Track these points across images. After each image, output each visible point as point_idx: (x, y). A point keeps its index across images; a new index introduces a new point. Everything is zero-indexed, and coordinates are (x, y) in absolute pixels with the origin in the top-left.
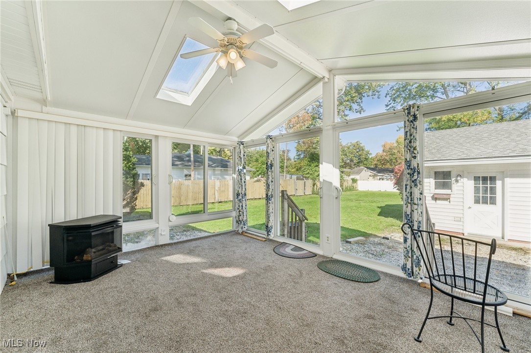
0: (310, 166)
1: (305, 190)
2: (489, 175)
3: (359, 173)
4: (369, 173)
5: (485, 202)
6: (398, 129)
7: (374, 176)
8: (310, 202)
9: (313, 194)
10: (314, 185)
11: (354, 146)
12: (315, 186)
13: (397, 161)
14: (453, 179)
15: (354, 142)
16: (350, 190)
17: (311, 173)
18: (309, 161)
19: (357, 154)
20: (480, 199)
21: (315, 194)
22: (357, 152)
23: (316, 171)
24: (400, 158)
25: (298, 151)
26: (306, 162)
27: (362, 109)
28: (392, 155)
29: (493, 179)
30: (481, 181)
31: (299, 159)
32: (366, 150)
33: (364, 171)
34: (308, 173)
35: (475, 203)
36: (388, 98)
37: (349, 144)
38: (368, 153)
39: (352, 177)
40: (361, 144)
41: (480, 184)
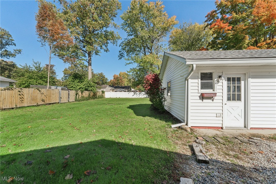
0: (73, 82)
1: (68, 98)
2: (236, 76)
3: (105, 88)
4: (110, 88)
5: (234, 99)
6: (126, 64)
7: (113, 90)
8: (73, 108)
9: (75, 101)
10: (76, 95)
11: (100, 75)
12: (78, 95)
13: (120, 84)
14: (216, 80)
15: (100, 73)
16: (101, 98)
17: (74, 86)
18: (73, 78)
19: (101, 79)
20: (231, 97)
21: (77, 101)
22: (101, 78)
23: (78, 85)
24: (121, 82)
25: (65, 74)
26: (71, 79)
27: (108, 50)
28: (118, 81)
29: (239, 80)
30: (232, 82)
31: (66, 79)
32: (106, 78)
33: (107, 87)
34: (72, 87)
35: (228, 100)
36: (121, 48)
37: (97, 74)
38: (107, 79)
39: (101, 90)
40: (103, 74)
41: (231, 84)
